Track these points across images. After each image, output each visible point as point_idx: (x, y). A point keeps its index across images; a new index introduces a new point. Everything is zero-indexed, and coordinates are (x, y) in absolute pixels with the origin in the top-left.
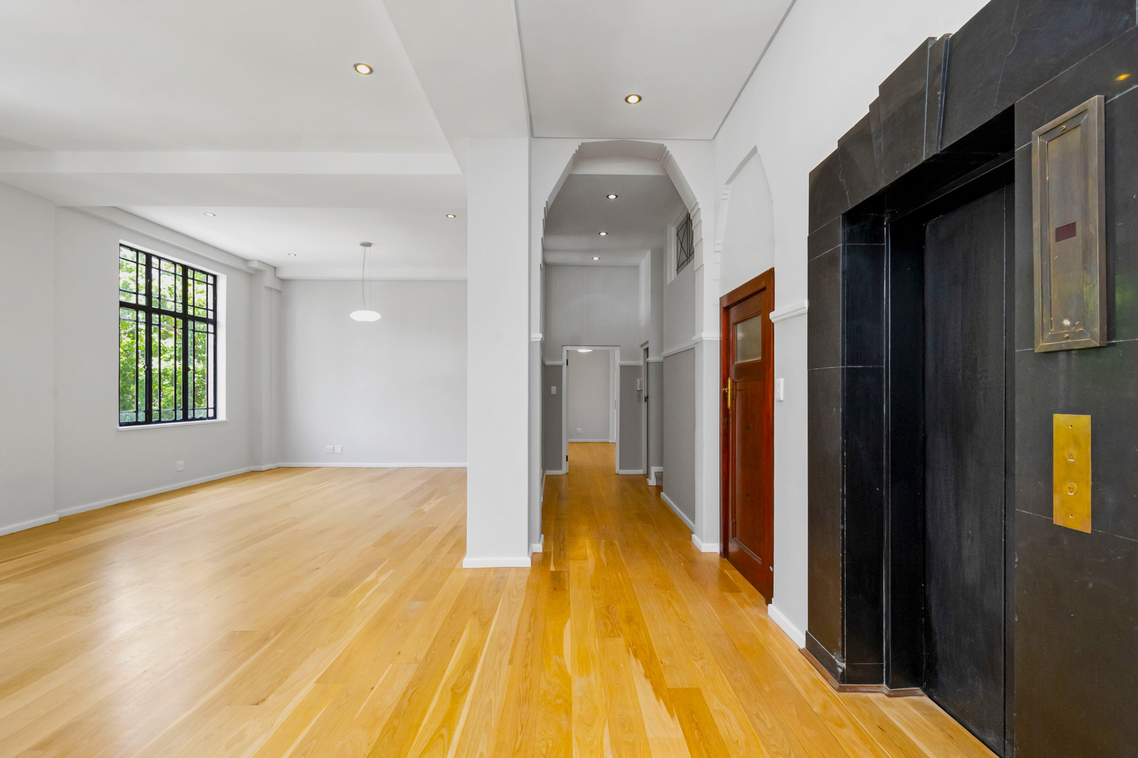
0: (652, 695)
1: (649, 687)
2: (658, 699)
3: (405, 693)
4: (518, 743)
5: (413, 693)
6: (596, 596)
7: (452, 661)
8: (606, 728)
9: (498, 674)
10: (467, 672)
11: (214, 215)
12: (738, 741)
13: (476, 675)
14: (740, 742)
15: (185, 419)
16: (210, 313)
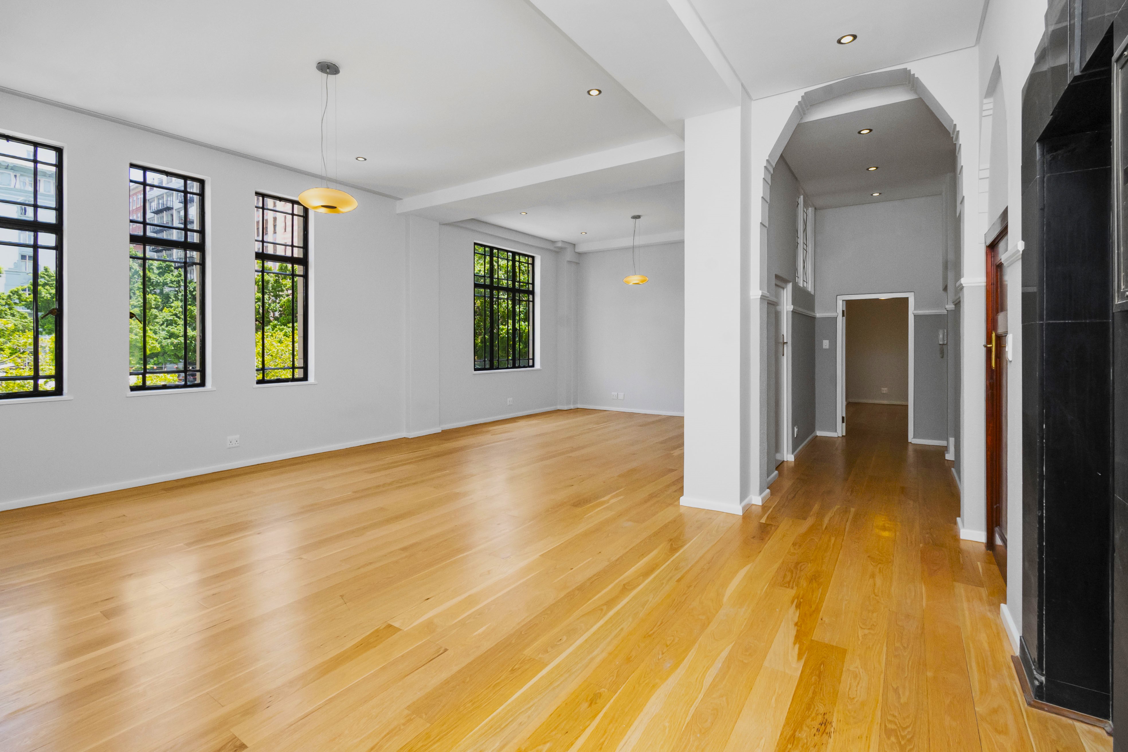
0: (792, 639)
1: (793, 632)
2: (795, 644)
3: (591, 578)
4: (652, 632)
5: (595, 580)
6: (792, 551)
7: (633, 568)
8: (731, 646)
9: (664, 586)
10: (641, 577)
11: (526, 213)
12: (853, 698)
13: (647, 581)
14: (856, 700)
15: (514, 367)
16: (531, 286)
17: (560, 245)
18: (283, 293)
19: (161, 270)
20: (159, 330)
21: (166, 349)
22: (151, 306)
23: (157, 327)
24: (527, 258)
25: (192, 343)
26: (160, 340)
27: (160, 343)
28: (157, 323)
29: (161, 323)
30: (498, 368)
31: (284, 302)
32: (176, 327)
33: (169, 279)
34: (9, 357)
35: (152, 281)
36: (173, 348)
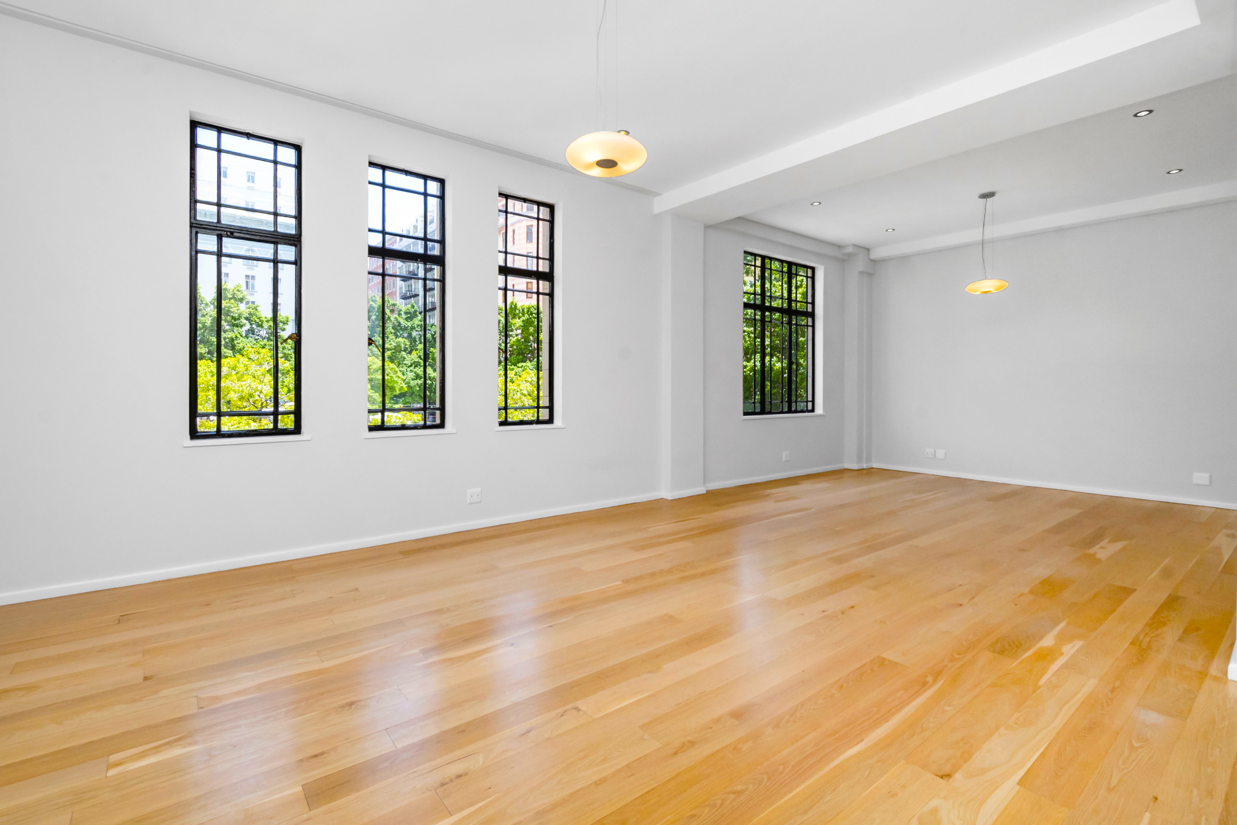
11: (820, 203)
15: (790, 411)
16: (810, 306)
17: (850, 250)
18: (512, 333)
19: (409, 315)
20: (407, 371)
21: (414, 390)
22: (401, 349)
23: (404, 369)
24: (805, 269)
25: (433, 383)
26: (407, 380)
27: (408, 383)
28: (405, 364)
29: (409, 365)
30: (770, 413)
31: (514, 342)
32: (420, 368)
33: (416, 324)
34: (286, 394)
35: (401, 326)
36: (418, 389)
